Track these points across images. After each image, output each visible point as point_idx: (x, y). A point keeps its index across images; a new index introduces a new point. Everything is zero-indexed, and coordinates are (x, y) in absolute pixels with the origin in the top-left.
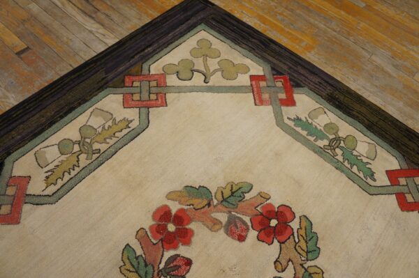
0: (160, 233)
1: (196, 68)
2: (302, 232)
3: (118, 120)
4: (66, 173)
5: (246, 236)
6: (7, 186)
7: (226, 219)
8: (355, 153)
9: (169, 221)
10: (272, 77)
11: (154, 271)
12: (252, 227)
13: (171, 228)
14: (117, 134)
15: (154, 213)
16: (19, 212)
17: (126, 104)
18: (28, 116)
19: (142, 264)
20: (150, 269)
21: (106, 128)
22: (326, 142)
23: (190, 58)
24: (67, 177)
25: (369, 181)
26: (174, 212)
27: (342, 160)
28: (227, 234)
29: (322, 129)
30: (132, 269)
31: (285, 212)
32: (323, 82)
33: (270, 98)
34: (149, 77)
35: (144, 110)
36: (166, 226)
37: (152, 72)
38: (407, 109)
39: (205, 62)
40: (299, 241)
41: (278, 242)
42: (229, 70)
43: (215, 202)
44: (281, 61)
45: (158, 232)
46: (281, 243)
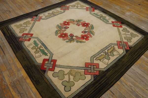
3: (59, 11)
5: (80, 25)
6: (38, 17)
8: (105, 18)
10: (91, 8)
11: (62, 28)
15: (64, 22)
16: (40, 20)
17: (61, 9)
19: (60, 27)
22: (99, 17)
23: (75, 4)
24: (49, 17)
25: (107, 22)
26: (67, 22)
27: (102, 19)
28: (76, 25)
29: (99, 15)
31: (88, 24)
32: (101, 9)
33: (89, 10)
35: (64, 10)
37: (67, 6)
38: (120, 15)
39: (78, 5)
40: (90, 27)
41: (86, 27)
42: (82, 6)
43: (75, 21)
44: (93, 6)
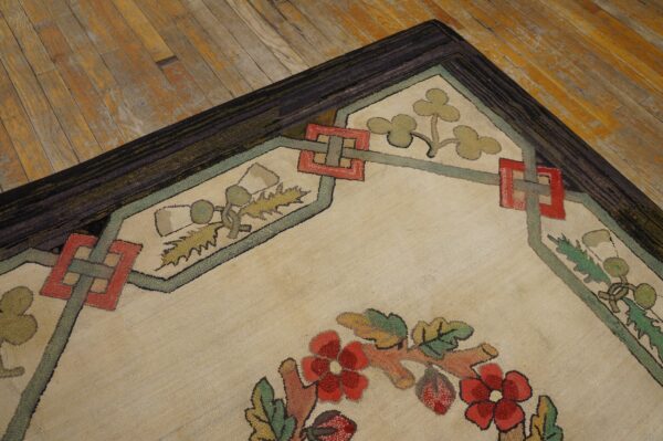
0: (317, 372)
1: (417, 131)
2: (539, 422)
3: (285, 188)
4: (194, 251)
5: (449, 407)
6: (108, 252)
7: (422, 374)
8: (649, 314)
9: (333, 356)
10: (534, 166)
11: (296, 428)
12: (460, 394)
13: (335, 368)
14: (280, 209)
15: (313, 340)
16: (117, 293)
17: (302, 166)
18: (156, 156)
19: (281, 412)
20: (290, 423)
21: (267, 196)
22: (603, 287)
23: (412, 114)
24: (195, 257)
26: (344, 344)
27: (625, 323)
28: (419, 398)
29: (601, 264)
30: (263, 417)
31: (517, 384)
32: (615, 190)
33: (526, 199)
34: (344, 132)
35: (327, 180)
36: (328, 364)
37: (351, 125)
39: (434, 124)
40: (531, 435)
41: (498, 428)
42: (469, 144)
43: (411, 343)
44: (552, 145)
45: (314, 370)
46: (502, 431)
